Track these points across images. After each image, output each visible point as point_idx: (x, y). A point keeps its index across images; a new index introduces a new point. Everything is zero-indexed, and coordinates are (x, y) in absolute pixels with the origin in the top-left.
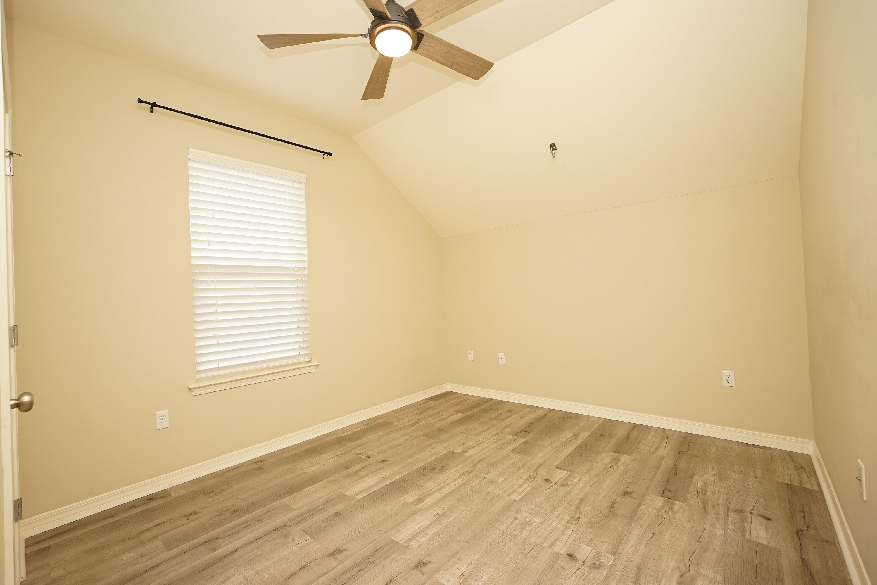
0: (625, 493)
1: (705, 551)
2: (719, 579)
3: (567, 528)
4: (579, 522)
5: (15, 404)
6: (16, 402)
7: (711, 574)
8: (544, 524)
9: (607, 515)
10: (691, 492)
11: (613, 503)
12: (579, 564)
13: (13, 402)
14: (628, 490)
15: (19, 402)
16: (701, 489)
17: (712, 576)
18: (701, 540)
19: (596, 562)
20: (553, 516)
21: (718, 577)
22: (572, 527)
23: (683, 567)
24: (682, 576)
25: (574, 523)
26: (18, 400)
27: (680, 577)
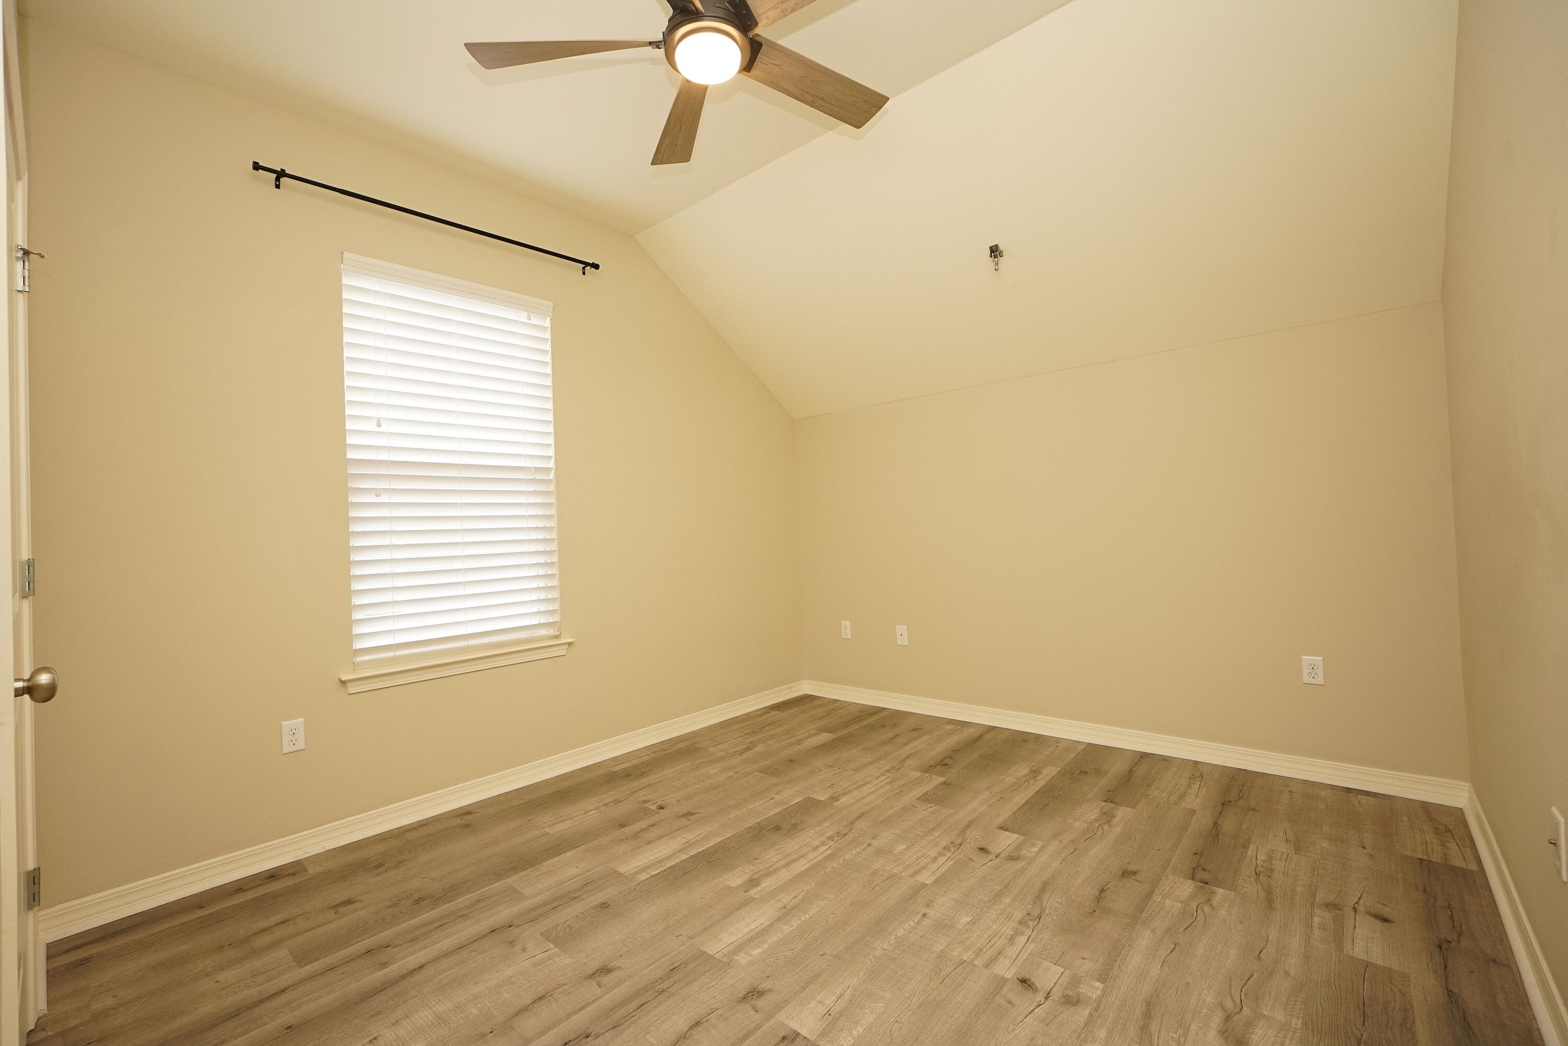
0: (1123, 873)
1: (1271, 975)
2: (1296, 1024)
3: (1017, 933)
4: (1041, 923)
5: (24, 688)
6: (26, 684)
7: (1280, 1016)
8: (976, 925)
9: (1091, 911)
10: (1244, 872)
11: (1102, 891)
12: (1040, 997)
13: (20, 684)
14: (1131, 868)
15: (30, 684)
16: (1262, 866)
17: (1283, 1020)
18: (1262, 956)
19: (1070, 993)
20: (993, 912)
21: (1294, 1021)
22: (1028, 932)
23: (1229, 1004)
24: (1228, 1018)
25: (1031, 924)
26: (29, 680)
27: (1224, 1021)
